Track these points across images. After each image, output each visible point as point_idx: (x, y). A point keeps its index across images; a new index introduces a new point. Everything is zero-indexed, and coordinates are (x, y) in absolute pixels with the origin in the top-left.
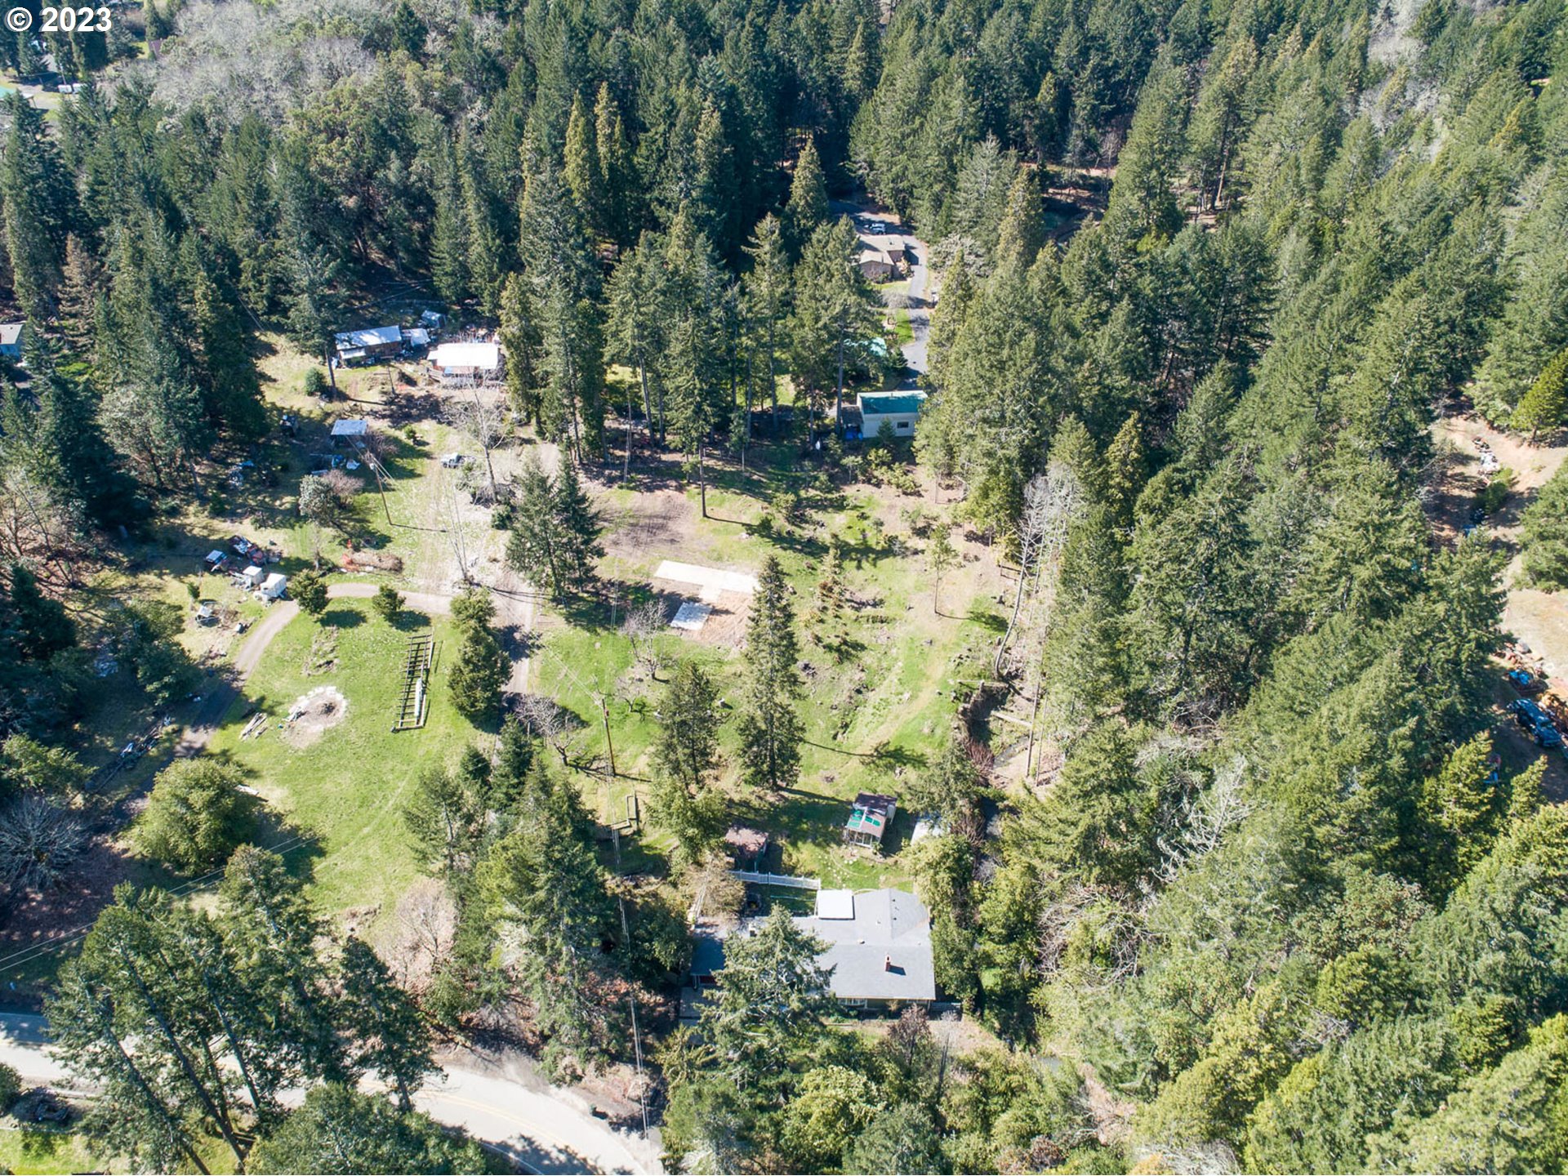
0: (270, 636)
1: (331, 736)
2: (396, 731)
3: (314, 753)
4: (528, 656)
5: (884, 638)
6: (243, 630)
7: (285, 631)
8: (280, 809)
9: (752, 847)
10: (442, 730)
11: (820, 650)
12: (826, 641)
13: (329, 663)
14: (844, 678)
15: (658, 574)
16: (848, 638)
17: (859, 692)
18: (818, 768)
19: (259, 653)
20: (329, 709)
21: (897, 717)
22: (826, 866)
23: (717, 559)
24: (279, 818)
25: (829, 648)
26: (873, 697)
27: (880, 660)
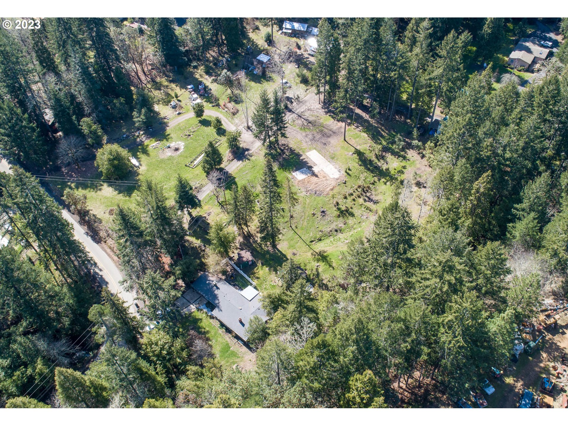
0: (184, 119)
1: (170, 158)
2: (186, 166)
3: (162, 161)
4: (243, 161)
5: (365, 217)
6: (179, 114)
7: (188, 120)
8: (140, 172)
9: (244, 259)
10: (197, 172)
11: (335, 209)
12: (340, 206)
13: (189, 135)
14: (335, 223)
15: (308, 154)
16: (350, 210)
17: (336, 231)
18: (295, 248)
19: (177, 123)
20: (177, 150)
21: (337, 247)
22: (264, 280)
23: (332, 158)
24: (138, 174)
25: (339, 209)
26: (340, 235)
27: (355, 224)
